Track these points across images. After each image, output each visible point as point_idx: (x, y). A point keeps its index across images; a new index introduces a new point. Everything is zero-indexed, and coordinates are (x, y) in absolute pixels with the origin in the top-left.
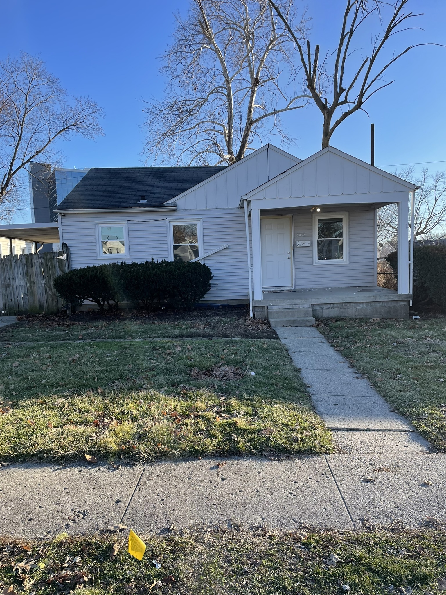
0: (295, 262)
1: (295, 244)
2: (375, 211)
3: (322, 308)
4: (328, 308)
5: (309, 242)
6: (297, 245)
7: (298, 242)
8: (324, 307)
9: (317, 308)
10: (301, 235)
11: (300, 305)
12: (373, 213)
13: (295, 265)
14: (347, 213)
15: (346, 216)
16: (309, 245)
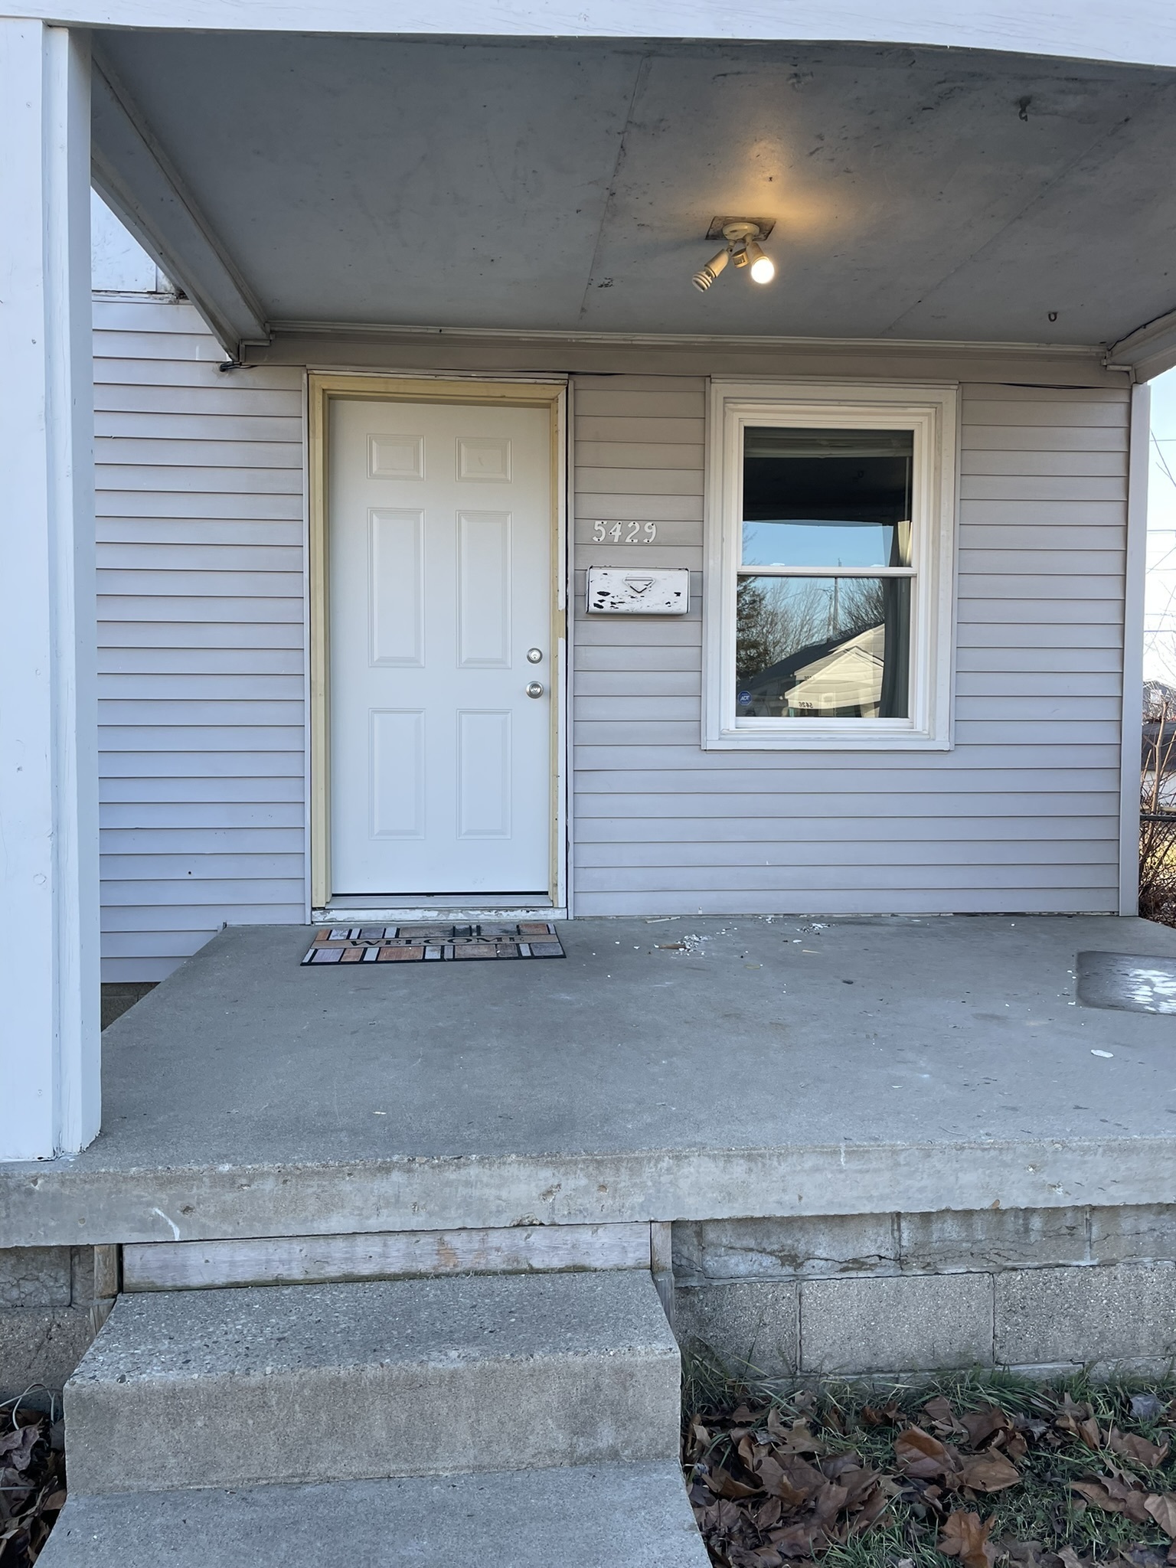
0: (574, 721)
1: (582, 595)
2: (1137, 391)
3: (792, 1259)
4: (858, 1264)
5: (681, 581)
6: (594, 598)
7: (598, 581)
8: (824, 1247)
9: (739, 1264)
10: (625, 532)
11: (538, 1238)
12: (1123, 408)
13: (575, 745)
14: (949, 397)
15: (938, 417)
16: (681, 605)
